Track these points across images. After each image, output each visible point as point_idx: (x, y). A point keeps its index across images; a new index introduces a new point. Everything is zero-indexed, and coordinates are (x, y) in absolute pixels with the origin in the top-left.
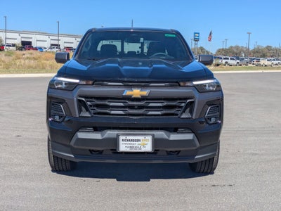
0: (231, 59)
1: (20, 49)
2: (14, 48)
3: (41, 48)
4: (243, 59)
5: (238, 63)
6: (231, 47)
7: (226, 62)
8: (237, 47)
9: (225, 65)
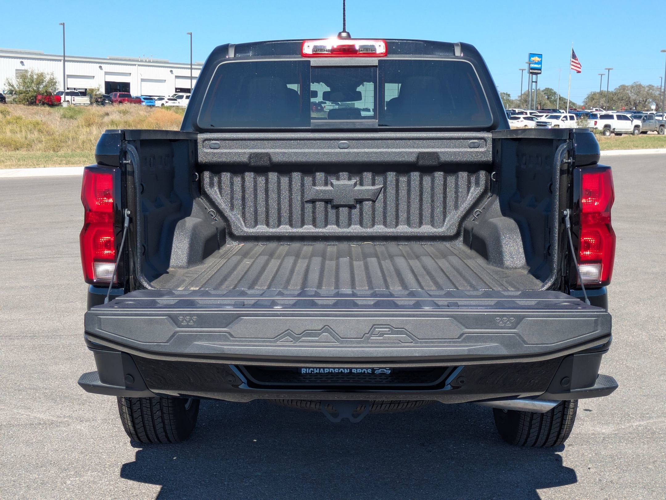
0: (619, 118)
1: (100, 101)
2: (85, 100)
3: (149, 98)
4: (650, 117)
5: (637, 127)
6: (623, 87)
7: (607, 127)
8: (637, 88)
9: (603, 133)
